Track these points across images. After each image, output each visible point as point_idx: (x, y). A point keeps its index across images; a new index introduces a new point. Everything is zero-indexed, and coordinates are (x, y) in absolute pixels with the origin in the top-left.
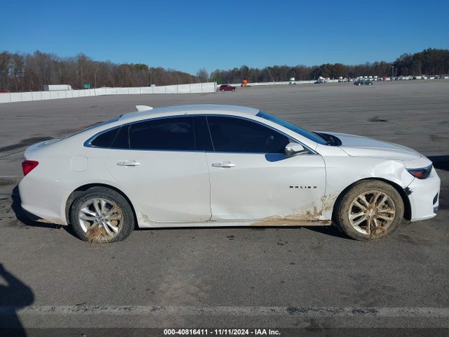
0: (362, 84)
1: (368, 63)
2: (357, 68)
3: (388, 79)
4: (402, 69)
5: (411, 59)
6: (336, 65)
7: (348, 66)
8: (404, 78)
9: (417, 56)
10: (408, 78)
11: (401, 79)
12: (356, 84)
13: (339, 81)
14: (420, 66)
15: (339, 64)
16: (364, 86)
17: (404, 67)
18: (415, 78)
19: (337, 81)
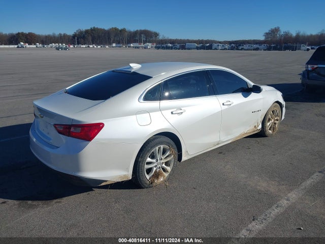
0: (62, 49)
1: (54, 34)
2: (46, 37)
3: (72, 46)
4: (79, 39)
5: (84, 33)
6: (29, 33)
7: (39, 35)
8: (82, 46)
9: (87, 31)
10: (84, 46)
11: (80, 47)
12: (58, 49)
13: (37, 47)
14: (90, 38)
15: (31, 33)
16: (64, 51)
17: (80, 38)
18: (89, 47)
19: (35, 46)
